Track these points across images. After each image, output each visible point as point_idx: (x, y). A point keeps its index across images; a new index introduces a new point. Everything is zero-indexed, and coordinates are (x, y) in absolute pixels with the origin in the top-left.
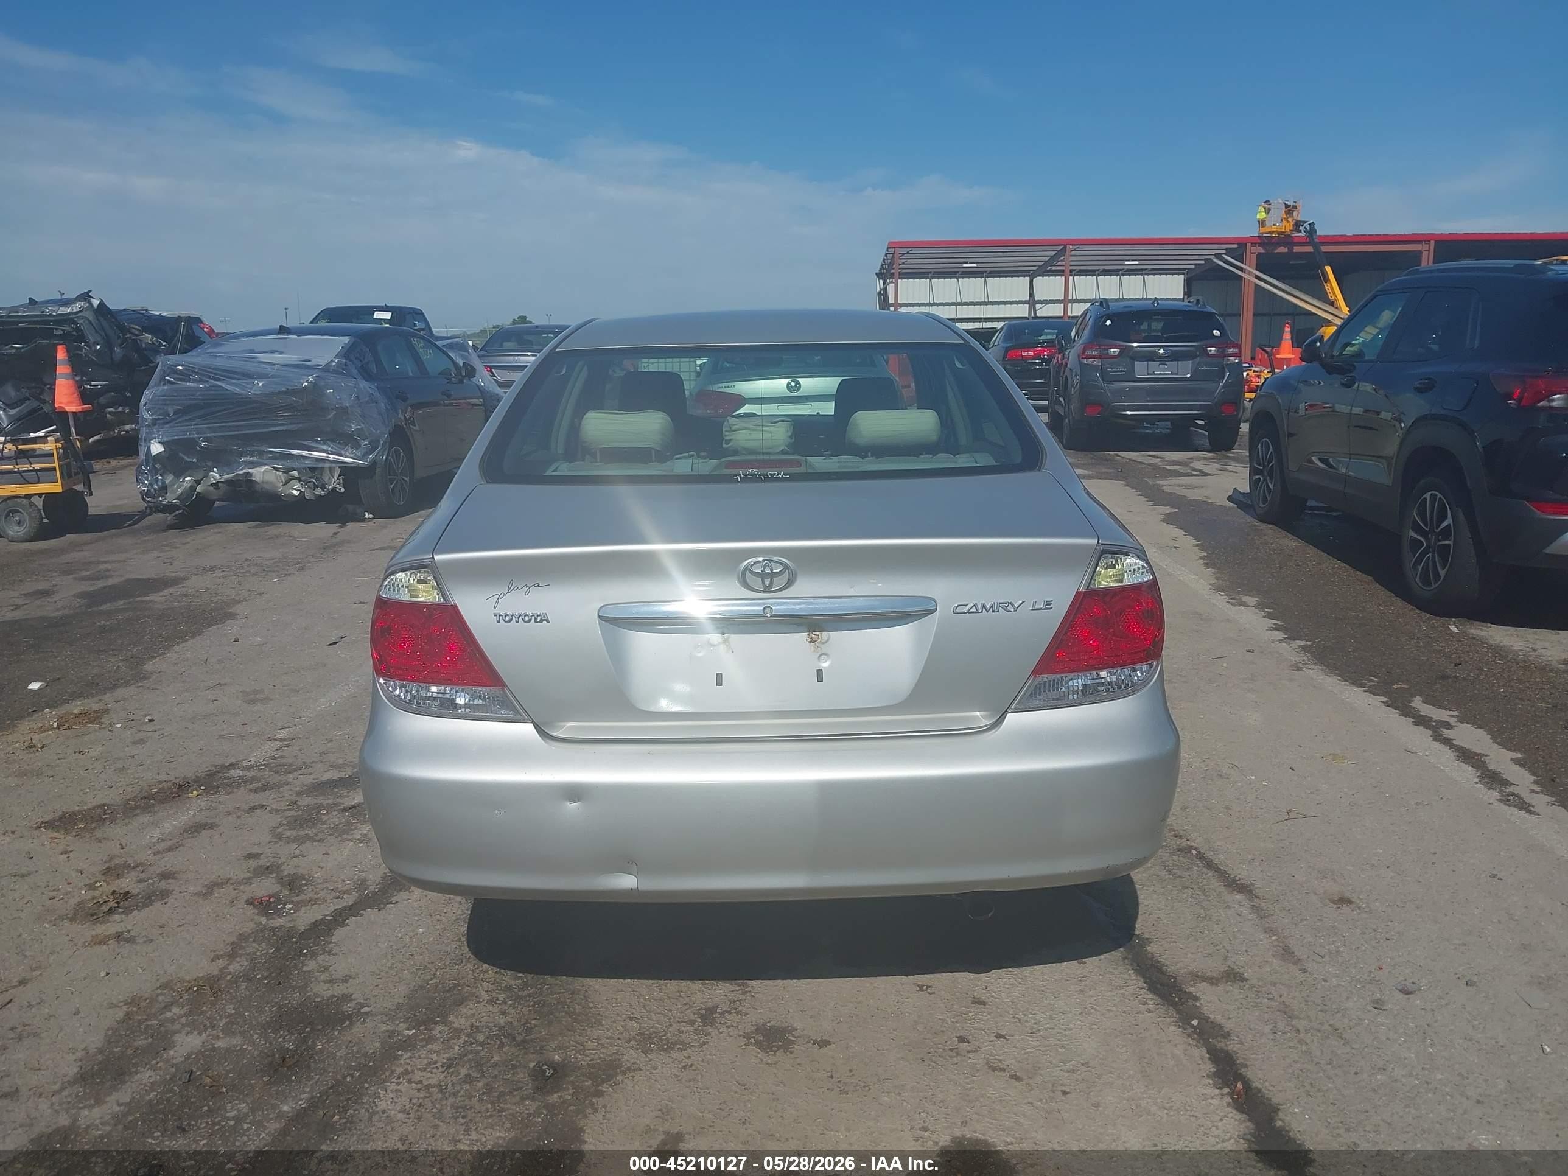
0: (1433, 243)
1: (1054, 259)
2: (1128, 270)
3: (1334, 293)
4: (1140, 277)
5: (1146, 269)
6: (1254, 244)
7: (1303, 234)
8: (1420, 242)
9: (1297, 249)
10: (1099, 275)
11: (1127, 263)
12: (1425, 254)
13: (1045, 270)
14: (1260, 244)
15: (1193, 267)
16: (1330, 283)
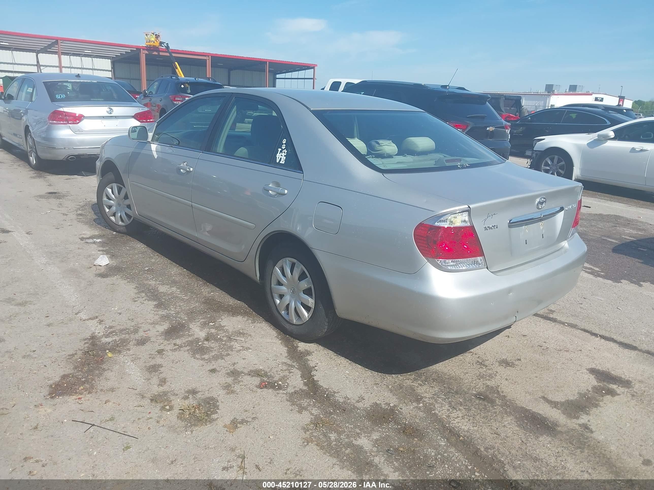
0: (210, 56)
1: (50, 46)
2: (85, 55)
3: (180, 74)
4: (90, 59)
5: (93, 55)
6: (144, 49)
7: (164, 48)
8: (205, 56)
9: (161, 54)
10: (70, 55)
11: (86, 51)
12: (208, 61)
13: (45, 50)
14: (146, 50)
15: (115, 56)
16: (178, 69)
